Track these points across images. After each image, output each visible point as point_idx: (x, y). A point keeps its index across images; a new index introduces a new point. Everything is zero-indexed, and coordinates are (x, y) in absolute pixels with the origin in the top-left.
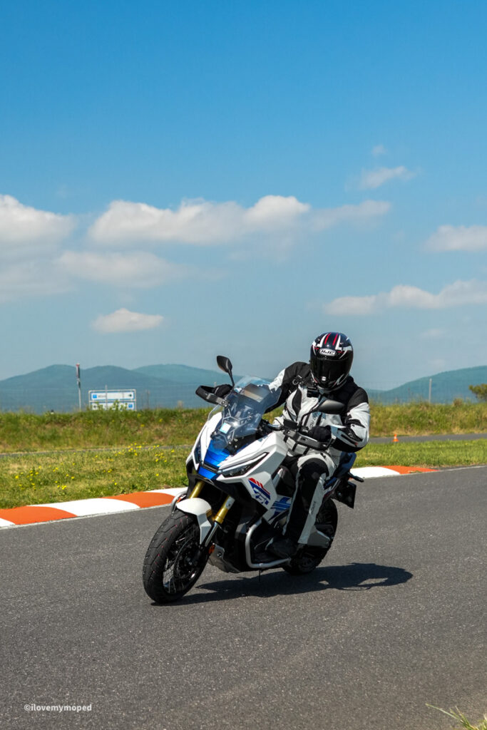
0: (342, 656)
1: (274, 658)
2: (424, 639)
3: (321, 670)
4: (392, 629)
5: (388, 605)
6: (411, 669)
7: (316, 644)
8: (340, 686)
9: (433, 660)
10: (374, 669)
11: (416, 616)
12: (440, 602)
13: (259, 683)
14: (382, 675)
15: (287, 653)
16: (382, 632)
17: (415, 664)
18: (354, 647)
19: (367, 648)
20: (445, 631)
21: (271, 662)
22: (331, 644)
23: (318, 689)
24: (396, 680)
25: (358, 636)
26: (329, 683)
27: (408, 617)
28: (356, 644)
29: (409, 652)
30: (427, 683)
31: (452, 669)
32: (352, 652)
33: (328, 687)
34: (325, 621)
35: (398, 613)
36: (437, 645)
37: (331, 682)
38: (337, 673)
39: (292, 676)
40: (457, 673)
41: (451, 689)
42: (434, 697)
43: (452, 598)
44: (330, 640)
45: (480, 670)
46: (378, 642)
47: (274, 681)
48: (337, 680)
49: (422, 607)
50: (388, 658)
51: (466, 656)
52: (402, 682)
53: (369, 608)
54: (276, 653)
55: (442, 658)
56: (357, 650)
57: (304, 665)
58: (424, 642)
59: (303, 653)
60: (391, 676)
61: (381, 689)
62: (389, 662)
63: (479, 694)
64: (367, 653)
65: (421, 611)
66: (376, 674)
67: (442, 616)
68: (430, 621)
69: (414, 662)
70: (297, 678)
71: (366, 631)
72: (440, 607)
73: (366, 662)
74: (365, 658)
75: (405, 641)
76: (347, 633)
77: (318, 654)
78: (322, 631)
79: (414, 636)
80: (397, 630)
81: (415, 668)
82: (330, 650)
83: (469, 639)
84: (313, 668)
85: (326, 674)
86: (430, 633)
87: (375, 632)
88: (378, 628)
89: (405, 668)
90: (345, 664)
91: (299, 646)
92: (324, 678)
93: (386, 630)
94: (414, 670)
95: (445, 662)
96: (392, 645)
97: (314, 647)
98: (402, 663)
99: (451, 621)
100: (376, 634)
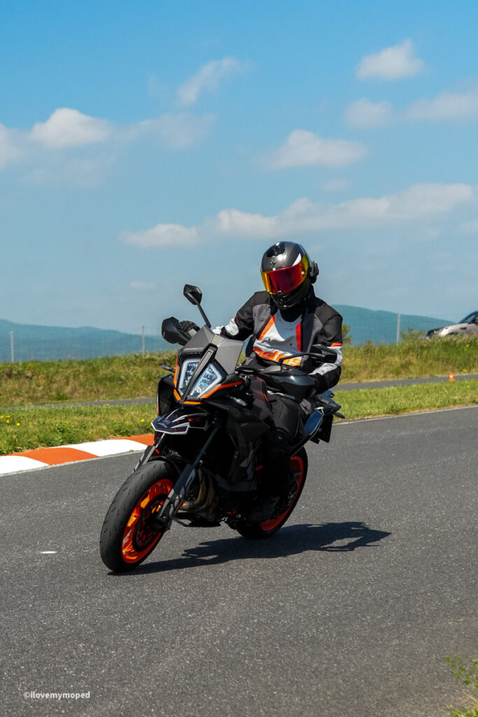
0: (221, 662)
1: (133, 668)
2: (321, 636)
3: (197, 682)
4: (278, 625)
5: (266, 594)
6: (313, 675)
7: (183, 646)
8: (225, 700)
9: (338, 663)
10: (265, 677)
11: (306, 607)
12: (331, 589)
13: (120, 701)
15: (149, 661)
16: (265, 630)
17: (317, 668)
18: (233, 649)
19: (250, 650)
20: (345, 625)
21: (130, 673)
22: (203, 647)
23: (199, 705)
25: (236, 635)
26: (210, 698)
27: (294, 608)
28: (236, 645)
29: (306, 654)
30: (338, 693)
31: (365, 673)
32: (232, 656)
33: (210, 702)
34: (190, 618)
35: (281, 604)
36: (340, 644)
37: (212, 696)
38: (218, 683)
39: (160, 690)
40: (373, 678)
41: (371, 699)
42: (350, 710)
43: (345, 583)
44: (201, 642)
45: (402, 673)
46: (262, 642)
47: (139, 698)
48: (220, 692)
49: (311, 596)
50: (280, 662)
51: (379, 656)
53: (243, 599)
54: (135, 661)
55: (350, 660)
56: (239, 653)
57: (175, 675)
58: (322, 640)
59: (170, 659)
60: (289, 685)
62: (282, 667)
63: (407, 705)
64: (252, 657)
65: (309, 600)
66: (269, 683)
67: (337, 606)
68: (325, 613)
69: (315, 665)
70: (169, 692)
71: (244, 629)
72: (333, 594)
73: (253, 668)
74: (250, 663)
75: (297, 640)
76: (221, 632)
77: (189, 660)
78: (189, 631)
79: (307, 633)
80: (284, 625)
81: (318, 674)
82: (203, 654)
83: (379, 634)
84: (186, 679)
85: (204, 686)
86: (327, 629)
87: (257, 630)
88: (260, 623)
89: (305, 675)
90: (227, 672)
91: (163, 651)
92: (203, 691)
93: (270, 627)
94: (317, 676)
95: (354, 663)
96: (281, 646)
97: (182, 651)
98: (299, 669)
99: (351, 612)
100: (258, 632)
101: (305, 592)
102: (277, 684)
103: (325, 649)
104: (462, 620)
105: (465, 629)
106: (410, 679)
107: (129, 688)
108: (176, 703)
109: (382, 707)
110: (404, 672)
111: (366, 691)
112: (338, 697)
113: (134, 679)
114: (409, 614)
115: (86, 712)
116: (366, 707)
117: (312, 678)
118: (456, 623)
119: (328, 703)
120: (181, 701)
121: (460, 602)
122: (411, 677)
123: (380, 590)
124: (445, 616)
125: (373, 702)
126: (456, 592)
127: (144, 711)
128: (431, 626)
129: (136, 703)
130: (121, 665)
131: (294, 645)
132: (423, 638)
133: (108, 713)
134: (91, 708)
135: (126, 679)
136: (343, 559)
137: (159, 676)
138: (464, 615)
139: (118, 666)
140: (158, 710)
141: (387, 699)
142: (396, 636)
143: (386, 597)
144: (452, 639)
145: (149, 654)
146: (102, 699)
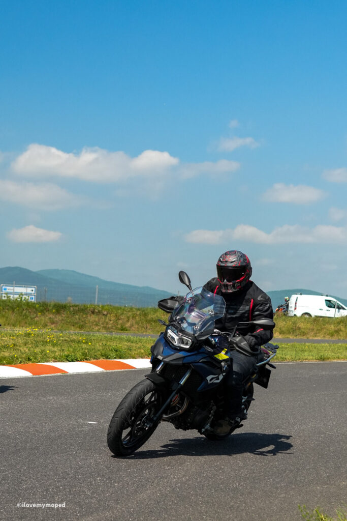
0: (178, 496)
1: (125, 494)
3: (161, 506)
4: (217, 479)
6: (229, 509)
7: (158, 485)
8: (174, 518)
9: (246, 504)
10: (201, 507)
11: (236, 470)
13: (113, 513)
14: (207, 513)
15: (136, 491)
16: (209, 481)
17: (232, 506)
18: (187, 490)
19: (197, 491)
20: (257, 483)
21: (123, 497)
22: (170, 487)
24: (217, 517)
25: (191, 482)
26: (166, 516)
27: (229, 470)
28: (189, 488)
29: (229, 497)
31: (260, 511)
32: (185, 494)
35: (222, 467)
36: (250, 493)
37: (167, 515)
38: (173, 508)
44: (169, 484)
45: (281, 513)
46: (205, 487)
47: (124, 512)
48: (172, 514)
50: (212, 500)
51: (271, 502)
54: (127, 491)
55: (253, 503)
56: (190, 493)
57: (148, 501)
58: (240, 490)
59: (148, 492)
62: (212, 503)
64: (196, 495)
66: (202, 511)
68: (246, 475)
69: (232, 504)
70: (143, 510)
71: (197, 479)
73: (195, 502)
74: (194, 498)
75: (226, 488)
76: (182, 480)
77: (160, 494)
78: (164, 477)
79: (233, 485)
80: (221, 479)
81: (232, 509)
82: (168, 491)
83: (275, 490)
84: (154, 504)
85: (164, 509)
86: (246, 484)
87: (204, 480)
88: (207, 477)
89: (224, 509)
90: (180, 503)
91: (146, 487)
92: (163, 511)
93: (212, 479)
94: (231, 510)
95: (255, 505)
96: (216, 491)
97: (156, 488)
98: (222, 505)
99: (262, 476)
101: (238, 462)
102: (206, 513)
103: (240, 495)
104: (325, 486)
105: (326, 492)
107: (120, 505)
110: (283, 513)
113: (125, 501)
114: (296, 480)
117: (228, 511)
118: (322, 488)
121: (328, 476)
124: (317, 483)
126: (327, 470)
128: (306, 488)
129: (122, 515)
130: (119, 492)
131: (223, 491)
132: (300, 495)
133: (104, 518)
134: (96, 514)
135: (119, 500)
137: (140, 501)
138: (327, 484)
139: (117, 492)
142: (284, 492)
143: (285, 469)
144: (316, 497)
145: (137, 488)
146: (103, 510)
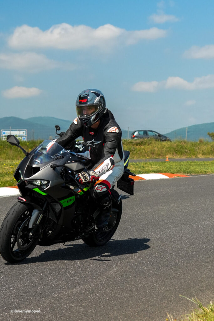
0: (135, 272)
1: (99, 272)
3: (124, 279)
4: (163, 258)
6: (172, 279)
7: (121, 265)
8: (134, 287)
9: (184, 274)
10: (152, 278)
11: (176, 251)
12: (188, 245)
13: (90, 285)
15: (106, 270)
17: (174, 276)
19: (149, 267)
20: (191, 259)
21: (97, 274)
22: (129, 265)
24: (164, 284)
25: (144, 261)
26: (128, 285)
27: (171, 252)
28: (143, 265)
29: (171, 270)
30: (181, 286)
31: (194, 279)
32: (140, 269)
33: (127, 287)
35: (166, 250)
36: (186, 267)
37: (129, 285)
38: (132, 280)
39: (108, 281)
40: (197, 281)
43: (195, 242)
44: (129, 263)
46: (155, 264)
47: (98, 284)
48: (132, 284)
49: (179, 247)
50: (160, 273)
51: (201, 273)
52: (167, 285)
54: (100, 270)
55: (189, 273)
56: (144, 269)
57: (115, 276)
58: (180, 265)
59: (115, 269)
60: (161, 282)
61: (156, 289)
62: (160, 275)
64: (149, 270)
66: (153, 281)
68: (183, 254)
69: (174, 275)
70: (111, 282)
71: (148, 259)
73: (148, 275)
74: (147, 272)
75: (169, 264)
77: (123, 270)
78: (125, 259)
79: (174, 262)
80: (165, 258)
82: (129, 268)
83: (204, 264)
84: (119, 278)
86: (183, 261)
87: (153, 259)
88: (155, 257)
89: (169, 278)
90: (137, 276)
91: (113, 266)
92: (125, 283)
93: (159, 258)
95: (190, 275)
96: (162, 266)
97: (120, 266)
98: (167, 276)
99: (194, 254)
100: (154, 260)
101: (177, 245)
102: (156, 282)
103: (180, 268)
106: (212, 282)
107: (95, 280)
108: (113, 287)
109: (197, 292)
110: (210, 279)
111: (193, 286)
112: (180, 287)
113: (98, 277)
115: (75, 289)
116: (191, 292)
117: (172, 280)
119: (176, 290)
120: (116, 286)
122: (212, 281)
123: (209, 246)
125: (194, 290)
127: (99, 289)
129: (97, 286)
130: (93, 271)
131: (168, 266)
133: (84, 289)
135: (95, 276)
136: (196, 233)
137: (109, 276)
139: (92, 271)
140: (105, 289)
141: (200, 290)
142: (211, 265)
143: (211, 249)
145: (106, 267)
146: (83, 284)
